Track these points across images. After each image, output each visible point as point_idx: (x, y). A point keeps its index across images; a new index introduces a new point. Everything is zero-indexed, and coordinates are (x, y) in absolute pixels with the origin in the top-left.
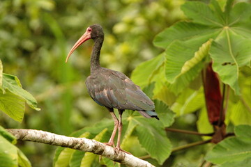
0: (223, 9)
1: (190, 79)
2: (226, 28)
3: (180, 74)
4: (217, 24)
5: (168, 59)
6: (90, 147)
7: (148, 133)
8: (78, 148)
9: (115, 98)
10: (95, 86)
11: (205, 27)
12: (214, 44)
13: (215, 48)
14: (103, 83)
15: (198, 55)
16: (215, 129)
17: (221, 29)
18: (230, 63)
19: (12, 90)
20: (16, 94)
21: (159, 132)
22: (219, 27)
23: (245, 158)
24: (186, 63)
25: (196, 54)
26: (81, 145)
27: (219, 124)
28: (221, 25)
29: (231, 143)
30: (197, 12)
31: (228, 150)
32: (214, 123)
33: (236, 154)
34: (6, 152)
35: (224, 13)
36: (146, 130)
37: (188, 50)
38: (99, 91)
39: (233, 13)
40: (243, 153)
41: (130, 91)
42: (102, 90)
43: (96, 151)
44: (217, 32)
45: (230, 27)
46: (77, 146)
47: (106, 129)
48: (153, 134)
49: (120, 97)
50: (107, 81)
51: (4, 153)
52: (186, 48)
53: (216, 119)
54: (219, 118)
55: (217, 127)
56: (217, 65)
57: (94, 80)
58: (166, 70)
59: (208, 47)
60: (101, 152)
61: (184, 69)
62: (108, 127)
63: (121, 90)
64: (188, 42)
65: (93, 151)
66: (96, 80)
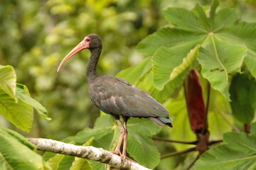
0: (208, 15)
1: (174, 87)
2: (211, 34)
3: (168, 81)
4: (201, 30)
5: (155, 66)
6: (98, 156)
7: (136, 141)
8: (86, 157)
9: (125, 105)
10: (101, 93)
11: (189, 33)
12: (201, 50)
13: (203, 54)
14: (110, 91)
15: (186, 61)
16: (198, 137)
17: (206, 35)
18: (218, 69)
19: (24, 99)
20: (28, 103)
21: (146, 140)
22: (203, 34)
23: (235, 166)
24: (175, 69)
25: (184, 60)
26: (89, 153)
27: (203, 131)
28: (206, 32)
29: (220, 151)
30: (180, 18)
31: (217, 157)
32: (197, 132)
33: (225, 162)
34: (31, 161)
35: (209, 19)
36: (134, 138)
37: (175, 56)
38: (105, 99)
39: (217, 19)
40: (233, 161)
41: (141, 98)
42: (109, 97)
43: (104, 160)
44: (202, 38)
45: (215, 32)
46: (85, 155)
47: (93, 138)
48: (140, 143)
49: (131, 104)
50: (113, 88)
51: (29, 162)
52: (172, 54)
53: (199, 127)
54: (202, 126)
55: (201, 135)
56: (205, 71)
57: (99, 88)
58: (154, 76)
59: (196, 53)
60: (108, 161)
61: (173, 75)
62: (94, 136)
63: (131, 97)
64: (173, 48)
65: (100, 160)
66: (102, 87)
